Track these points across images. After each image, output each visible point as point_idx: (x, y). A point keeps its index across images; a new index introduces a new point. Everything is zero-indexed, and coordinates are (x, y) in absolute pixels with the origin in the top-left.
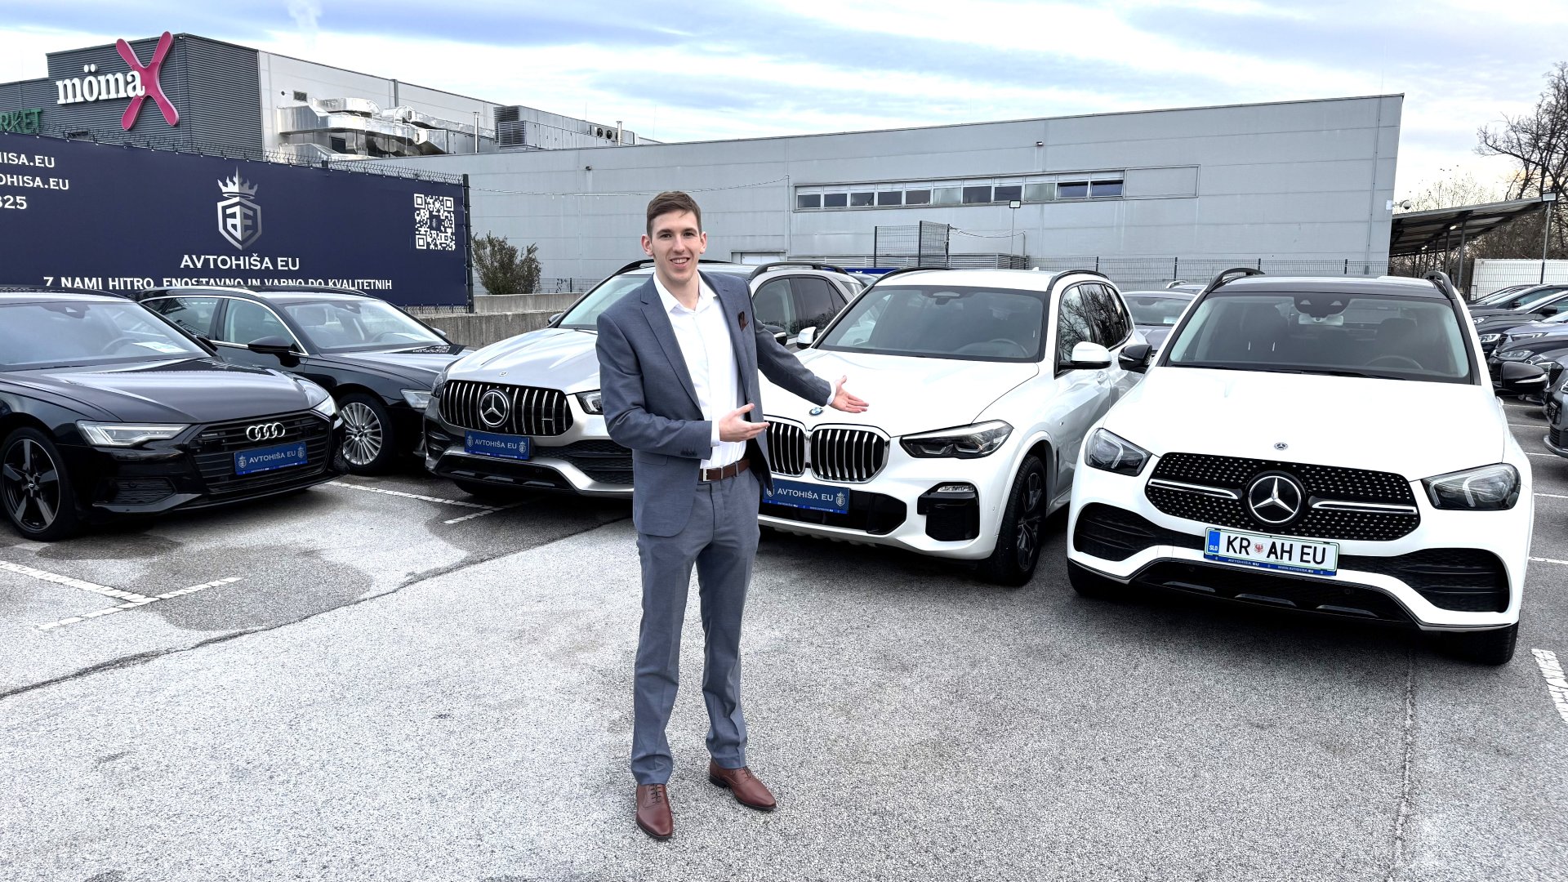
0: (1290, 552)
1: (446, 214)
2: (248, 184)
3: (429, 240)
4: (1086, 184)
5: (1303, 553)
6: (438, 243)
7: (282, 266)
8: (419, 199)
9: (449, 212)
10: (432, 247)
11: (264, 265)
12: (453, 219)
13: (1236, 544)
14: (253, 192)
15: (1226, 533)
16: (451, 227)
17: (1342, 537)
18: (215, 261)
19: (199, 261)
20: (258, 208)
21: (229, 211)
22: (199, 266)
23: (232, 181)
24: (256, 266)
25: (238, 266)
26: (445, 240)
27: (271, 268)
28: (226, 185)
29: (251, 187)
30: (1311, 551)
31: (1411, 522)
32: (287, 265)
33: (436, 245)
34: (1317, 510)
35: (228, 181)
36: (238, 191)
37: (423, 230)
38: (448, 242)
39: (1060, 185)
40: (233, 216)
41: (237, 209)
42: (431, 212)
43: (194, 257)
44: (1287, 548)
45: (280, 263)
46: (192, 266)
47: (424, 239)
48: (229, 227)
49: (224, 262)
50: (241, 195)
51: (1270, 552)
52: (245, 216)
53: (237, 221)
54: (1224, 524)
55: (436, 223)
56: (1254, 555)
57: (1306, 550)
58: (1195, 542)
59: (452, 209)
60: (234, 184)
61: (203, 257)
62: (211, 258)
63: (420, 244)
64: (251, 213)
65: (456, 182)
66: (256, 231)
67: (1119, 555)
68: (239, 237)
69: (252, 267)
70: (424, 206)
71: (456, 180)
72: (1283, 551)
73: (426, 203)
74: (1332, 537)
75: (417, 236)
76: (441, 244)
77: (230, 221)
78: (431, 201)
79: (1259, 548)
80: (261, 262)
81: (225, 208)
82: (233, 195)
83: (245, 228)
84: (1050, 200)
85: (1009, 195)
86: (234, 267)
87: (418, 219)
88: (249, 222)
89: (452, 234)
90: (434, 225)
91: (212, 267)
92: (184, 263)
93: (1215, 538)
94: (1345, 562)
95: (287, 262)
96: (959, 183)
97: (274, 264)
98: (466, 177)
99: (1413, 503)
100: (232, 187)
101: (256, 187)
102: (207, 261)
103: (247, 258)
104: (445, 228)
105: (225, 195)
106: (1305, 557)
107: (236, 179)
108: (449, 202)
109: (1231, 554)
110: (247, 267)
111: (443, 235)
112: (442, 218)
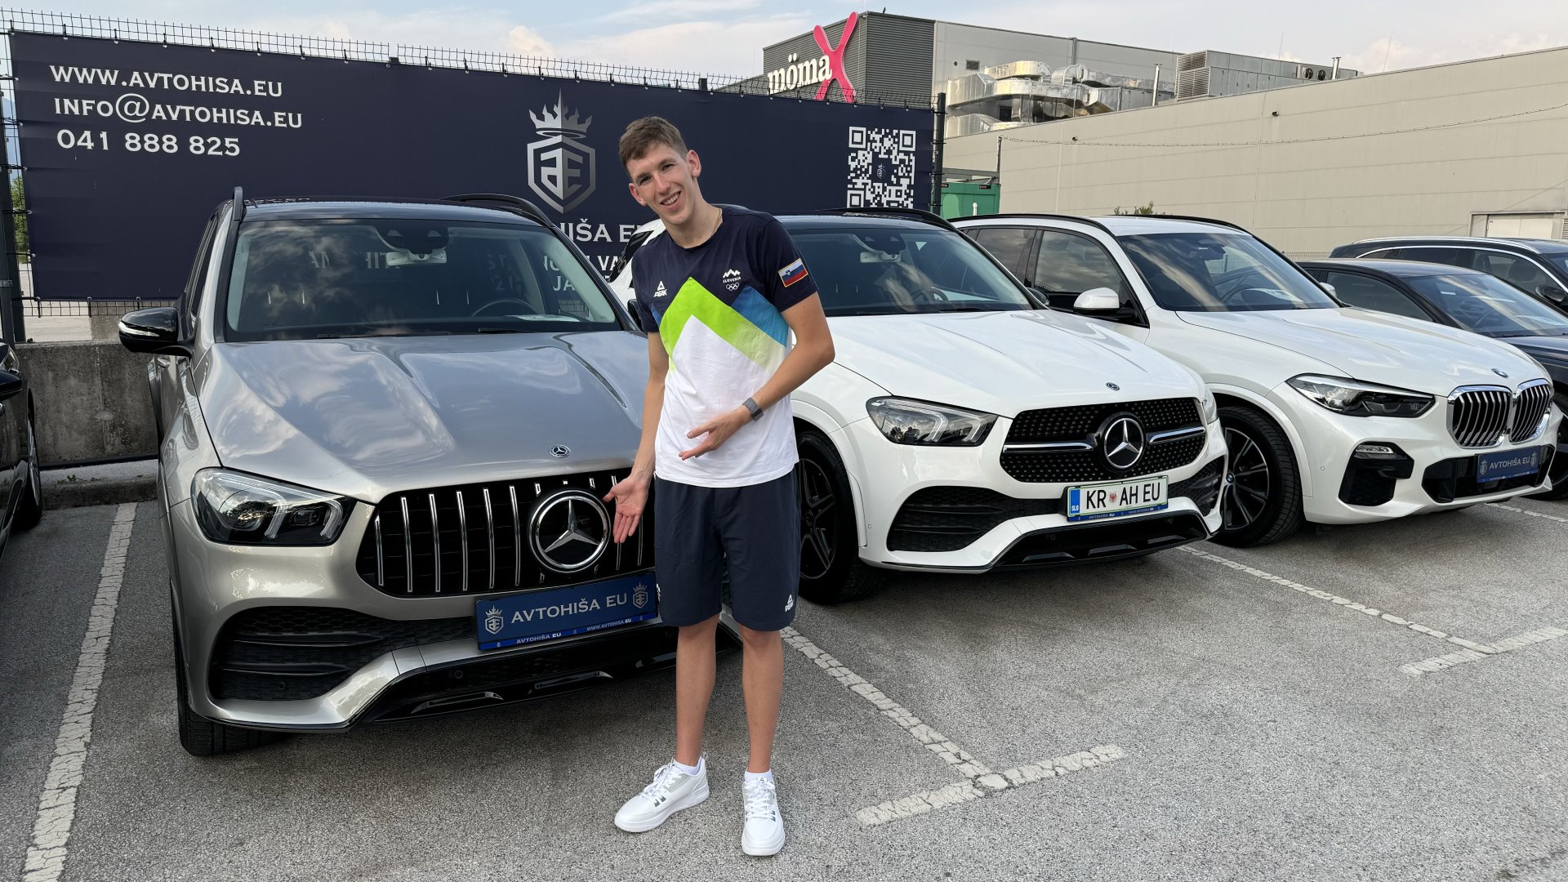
1: (902, 156)
2: (577, 115)
3: (870, 196)
6: (885, 200)
7: (625, 235)
8: (856, 135)
9: (907, 153)
10: (874, 206)
11: (598, 235)
12: (913, 163)
14: (584, 128)
16: (910, 178)
20: (591, 152)
21: (544, 156)
23: (551, 111)
24: (586, 236)
26: (897, 196)
27: (609, 240)
28: (541, 118)
29: (581, 121)
33: (882, 204)
35: (545, 112)
36: (560, 127)
37: (859, 183)
38: (902, 199)
40: (552, 163)
41: (558, 154)
42: (875, 155)
45: (622, 231)
47: (862, 195)
48: (545, 180)
50: (564, 132)
52: (570, 164)
53: (558, 171)
55: (884, 171)
59: (913, 149)
60: (555, 116)
63: (855, 202)
64: (579, 159)
65: (925, 107)
66: (586, 185)
69: (578, 238)
70: (867, 144)
73: (868, 140)
75: (849, 192)
76: (890, 202)
77: (546, 171)
78: (878, 137)
80: (594, 231)
81: (537, 152)
83: (569, 181)
87: (853, 165)
88: (576, 173)
89: (909, 187)
90: (880, 174)
97: (614, 233)
98: (943, 100)
100: (552, 121)
101: (589, 121)
103: (570, 223)
104: (898, 178)
105: (540, 133)
107: (558, 110)
108: (909, 138)
111: (894, 189)
112: (894, 162)
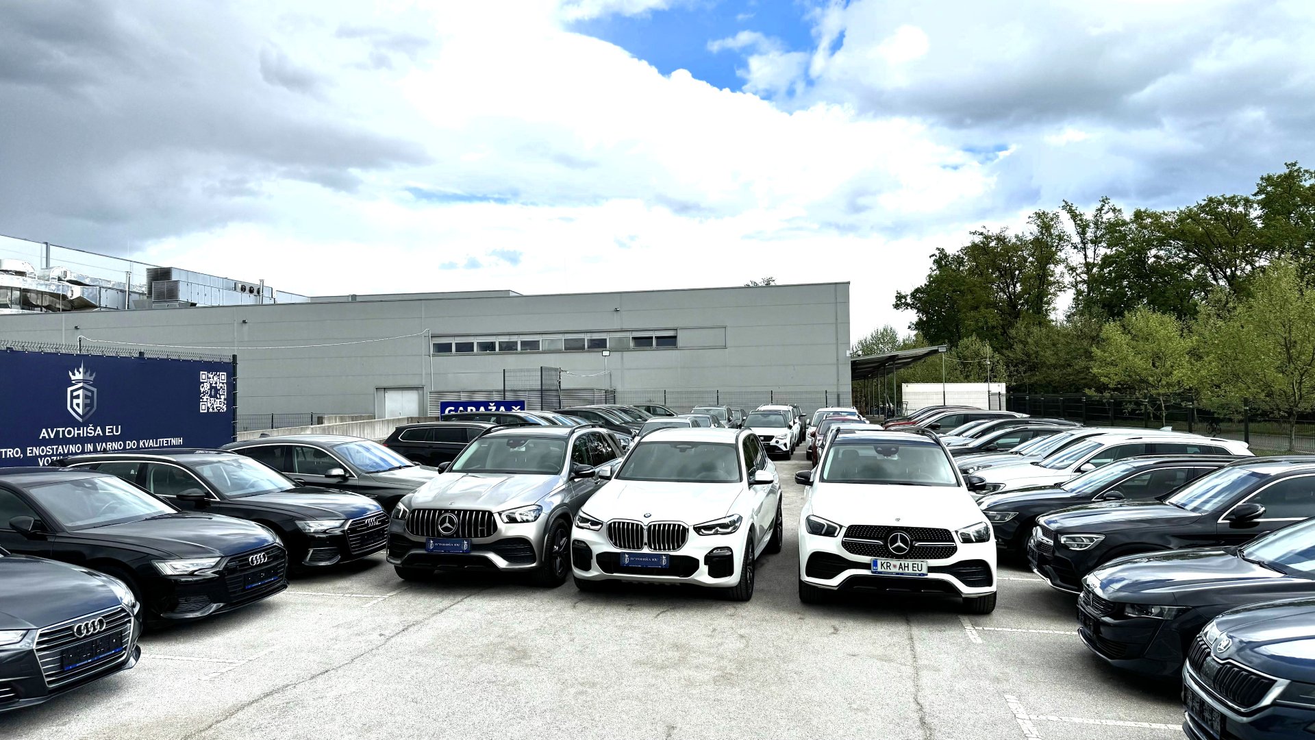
0: (908, 567)
1: (221, 385)
2: (89, 372)
3: (209, 405)
4: (652, 338)
5: (913, 567)
6: (215, 407)
7: (109, 432)
8: (203, 376)
9: (223, 383)
10: (211, 410)
11: (97, 432)
12: (225, 388)
13: (885, 565)
14: (92, 378)
15: (880, 561)
16: (224, 395)
17: (928, 558)
18: (63, 431)
19: (52, 433)
20: (95, 390)
21: (75, 394)
22: (52, 436)
23: (78, 371)
24: (91, 433)
25: (79, 434)
26: (219, 404)
27: (101, 434)
28: (74, 374)
29: (91, 375)
30: (916, 566)
31: (953, 550)
32: (112, 432)
33: (213, 409)
34: (916, 547)
35: (76, 371)
36: (82, 378)
37: (205, 398)
38: (221, 406)
39: (634, 338)
40: (78, 397)
41: (80, 392)
42: (211, 384)
43: (49, 430)
44: (906, 565)
45: (107, 430)
46: (47, 437)
47: (207, 404)
48: (75, 406)
49: (69, 432)
50: (84, 381)
51: (900, 568)
52: (86, 397)
53: (80, 401)
54: (878, 556)
55: (214, 392)
56: (893, 570)
57: (914, 565)
58: (866, 566)
59: (225, 381)
60: (80, 373)
61: (55, 429)
62: (61, 429)
63: (203, 409)
64: (90, 394)
65: (228, 361)
66: (92, 407)
67: (831, 576)
68: (80, 411)
69: (88, 435)
70: (208, 380)
71: (228, 360)
72: (905, 567)
73: (208, 378)
74: (924, 558)
75: (201, 403)
76: (217, 407)
77: (75, 401)
78: (211, 376)
79: (895, 566)
80: (95, 431)
81: (72, 392)
82: (78, 381)
83: (85, 405)
84: (628, 350)
85: (599, 345)
86: (76, 436)
87: (202, 390)
88: (88, 401)
89: (225, 399)
90: (213, 394)
91: (61, 437)
92: (42, 435)
93: (875, 563)
94: (931, 569)
95: (112, 429)
96: (560, 336)
97: (104, 431)
98: (234, 357)
99: (954, 541)
100: (78, 376)
101: (94, 375)
102: (58, 432)
103: (85, 428)
104: (220, 395)
105: (73, 382)
106: (914, 569)
107: (81, 370)
108: (223, 376)
109: (883, 570)
110: (85, 435)
111: (218, 400)
112: (218, 388)
